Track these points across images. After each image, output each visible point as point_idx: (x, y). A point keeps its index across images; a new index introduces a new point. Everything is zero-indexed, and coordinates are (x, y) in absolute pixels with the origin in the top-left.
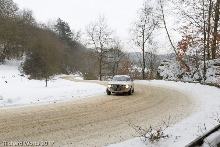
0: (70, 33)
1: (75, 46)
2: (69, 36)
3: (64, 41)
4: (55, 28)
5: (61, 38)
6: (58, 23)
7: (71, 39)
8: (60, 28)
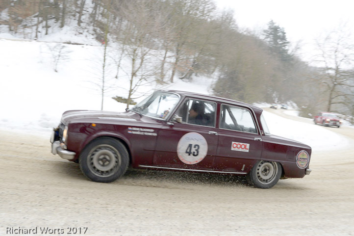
0: (285, 43)
1: (292, 62)
2: (284, 46)
3: (275, 53)
4: (264, 35)
5: (270, 49)
6: (270, 27)
7: (286, 51)
8: (271, 34)
